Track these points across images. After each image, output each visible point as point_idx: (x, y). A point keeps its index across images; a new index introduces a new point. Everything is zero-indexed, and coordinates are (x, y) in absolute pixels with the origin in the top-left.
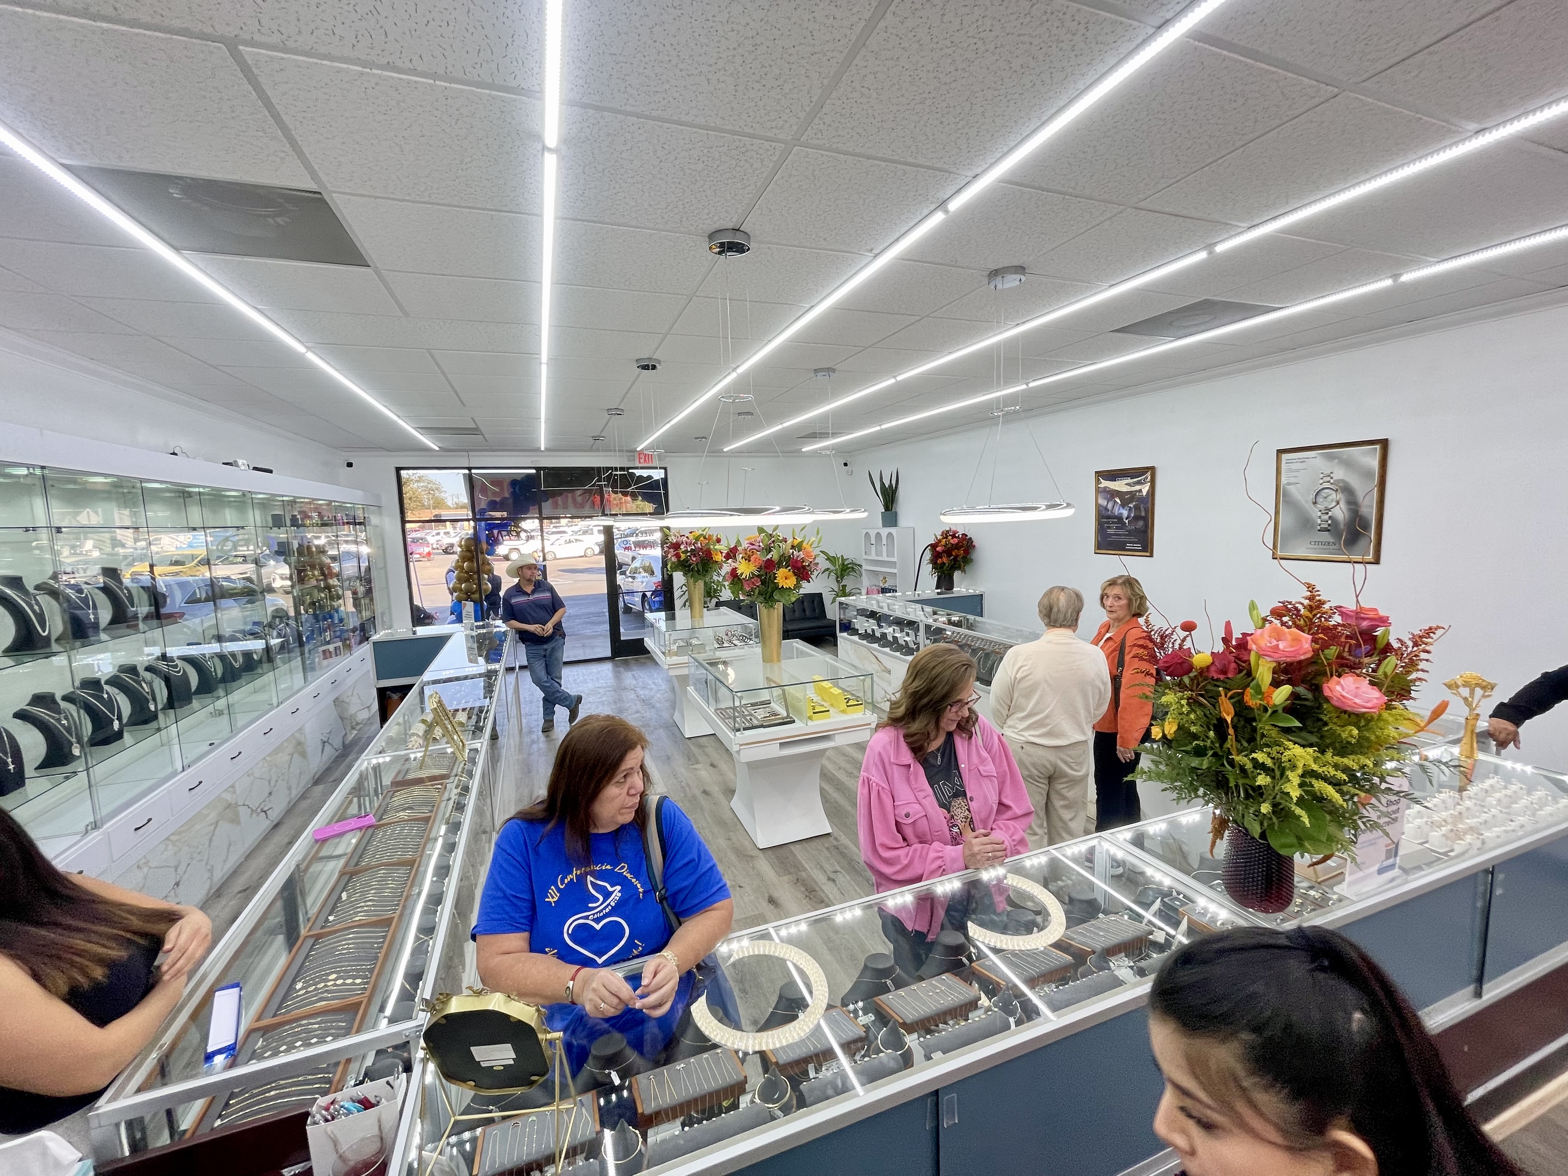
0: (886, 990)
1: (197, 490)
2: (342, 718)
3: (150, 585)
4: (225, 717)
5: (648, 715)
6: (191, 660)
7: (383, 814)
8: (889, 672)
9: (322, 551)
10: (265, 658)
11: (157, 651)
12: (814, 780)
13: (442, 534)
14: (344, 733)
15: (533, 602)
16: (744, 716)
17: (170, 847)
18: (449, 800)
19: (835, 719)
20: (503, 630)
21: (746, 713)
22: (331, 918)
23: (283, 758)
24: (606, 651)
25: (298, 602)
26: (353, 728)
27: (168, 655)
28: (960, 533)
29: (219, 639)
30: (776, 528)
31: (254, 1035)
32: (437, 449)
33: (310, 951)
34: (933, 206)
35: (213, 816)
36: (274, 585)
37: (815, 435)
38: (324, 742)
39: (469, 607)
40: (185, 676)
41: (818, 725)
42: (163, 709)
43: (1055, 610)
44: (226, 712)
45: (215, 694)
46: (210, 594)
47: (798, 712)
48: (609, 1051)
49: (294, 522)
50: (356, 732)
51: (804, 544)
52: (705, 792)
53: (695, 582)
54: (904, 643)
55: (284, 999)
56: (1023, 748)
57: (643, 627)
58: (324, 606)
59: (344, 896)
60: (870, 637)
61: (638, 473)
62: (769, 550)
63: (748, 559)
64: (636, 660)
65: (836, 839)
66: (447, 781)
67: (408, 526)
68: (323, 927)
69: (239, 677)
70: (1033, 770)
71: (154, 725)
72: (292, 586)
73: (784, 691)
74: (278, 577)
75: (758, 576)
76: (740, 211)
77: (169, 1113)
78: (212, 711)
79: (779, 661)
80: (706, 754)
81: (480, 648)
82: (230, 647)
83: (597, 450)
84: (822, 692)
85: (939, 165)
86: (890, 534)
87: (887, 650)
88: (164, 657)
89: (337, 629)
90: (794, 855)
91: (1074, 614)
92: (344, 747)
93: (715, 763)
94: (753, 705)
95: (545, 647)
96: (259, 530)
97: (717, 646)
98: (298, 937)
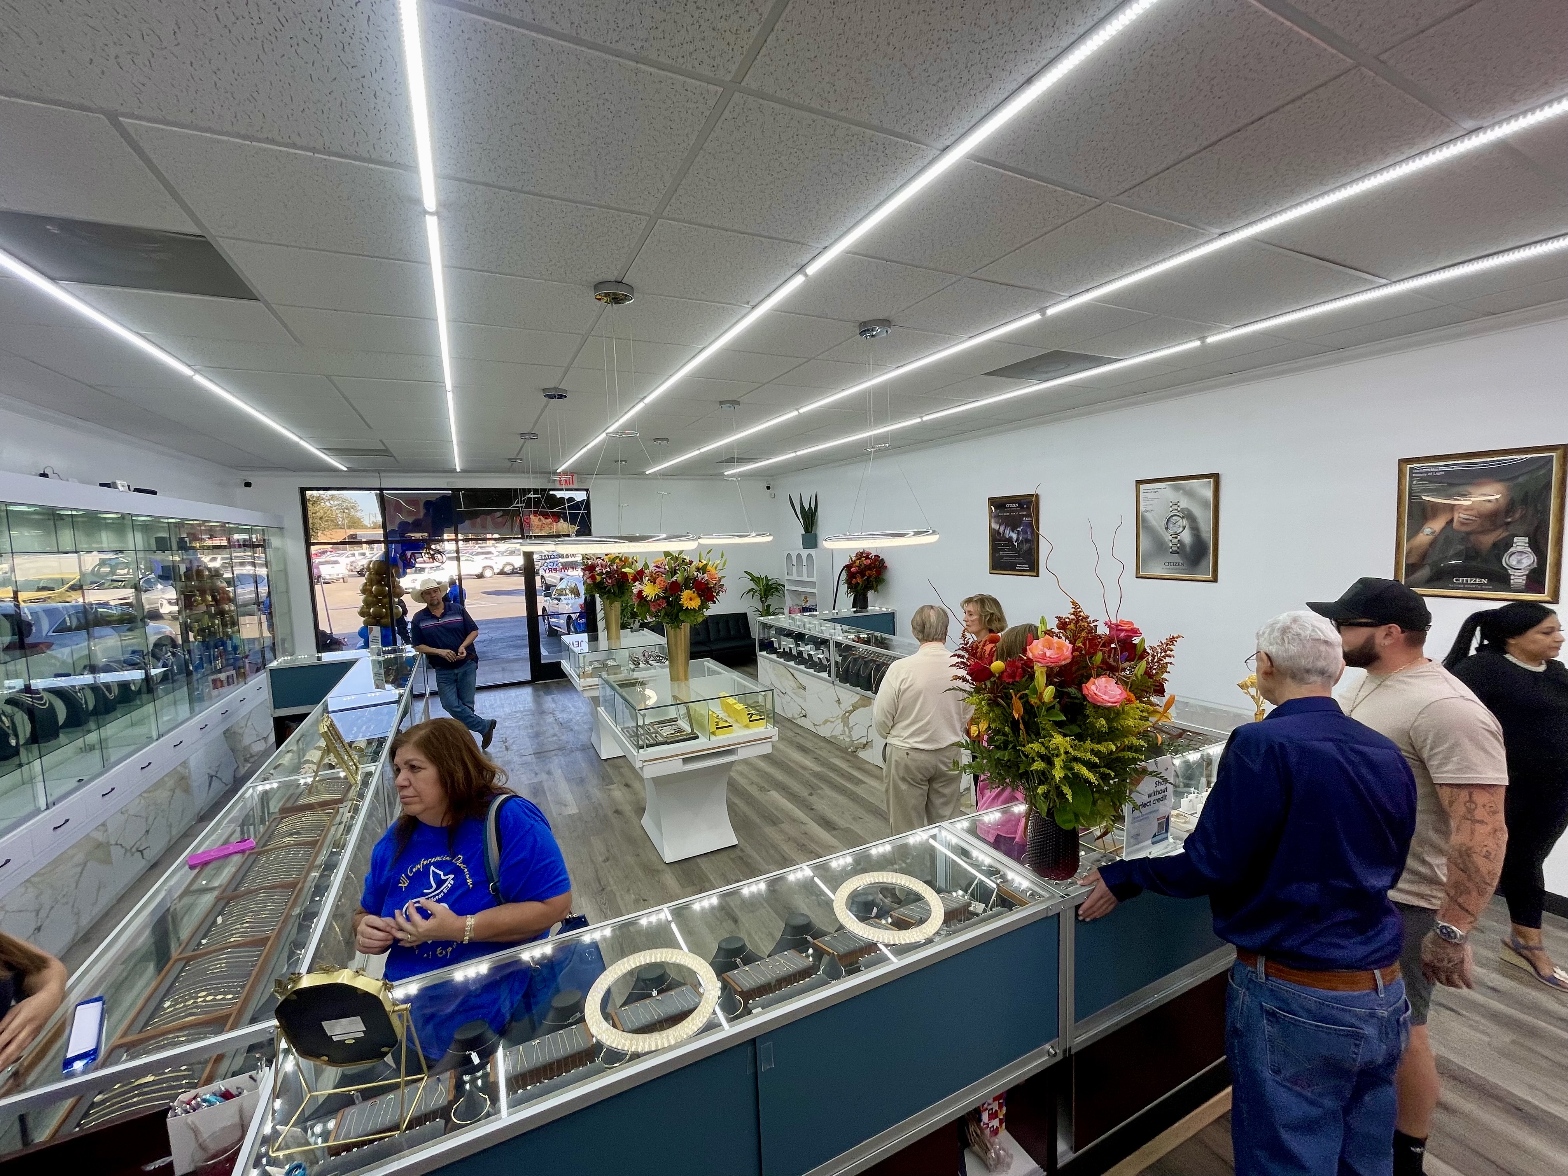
0: (737, 967)
1: (70, 512)
2: (233, 751)
3: (13, 612)
4: (97, 753)
5: (564, 738)
6: (58, 693)
7: (267, 841)
8: (804, 689)
9: (216, 574)
10: (144, 689)
11: (18, 684)
12: (721, 793)
13: (357, 555)
14: (236, 765)
15: (441, 625)
16: (649, 734)
17: (31, 889)
18: (340, 824)
19: (738, 733)
20: (411, 655)
21: (652, 730)
22: (204, 941)
23: (163, 795)
24: (525, 674)
25: (186, 629)
26: (246, 760)
27: (32, 688)
28: (873, 554)
29: (93, 669)
30: (681, 552)
31: (119, 1051)
32: (345, 469)
33: (180, 972)
34: (794, 270)
35: (80, 857)
36: (162, 611)
37: (731, 461)
38: (212, 777)
39: (376, 631)
40: (52, 709)
41: (721, 739)
42: (25, 744)
43: (928, 626)
44: (97, 746)
45: (85, 728)
46: (83, 621)
47: (702, 727)
48: (470, 1035)
49: (182, 546)
50: (249, 765)
51: (709, 567)
52: (617, 812)
53: (611, 603)
54: (818, 660)
55: (152, 1017)
56: (907, 754)
57: (560, 651)
58: (215, 633)
59: (219, 920)
60: (787, 655)
61: (559, 494)
62: (674, 572)
63: (653, 581)
64: (558, 683)
65: (742, 850)
66: (340, 806)
67: (314, 549)
68: (194, 950)
69: (114, 709)
70: (917, 774)
71: (15, 760)
72: (179, 612)
73: (688, 708)
74: (165, 602)
75: (663, 598)
76: (619, 267)
77: (22, 1119)
78: (82, 745)
79: (686, 679)
80: (621, 774)
81: (387, 674)
82: (105, 678)
83: (514, 472)
84: (728, 708)
85: (791, 238)
86: (809, 556)
87: (802, 667)
88: (27, 689)
89: (231, 657)
90: (700, 868)
91: (944, 629)
92: (235, 781)
93: (630, 782)
94: (659, 723)
95: (456, 671)
96: (140, 555)
97: (632, 666)
98: (169, 959)
